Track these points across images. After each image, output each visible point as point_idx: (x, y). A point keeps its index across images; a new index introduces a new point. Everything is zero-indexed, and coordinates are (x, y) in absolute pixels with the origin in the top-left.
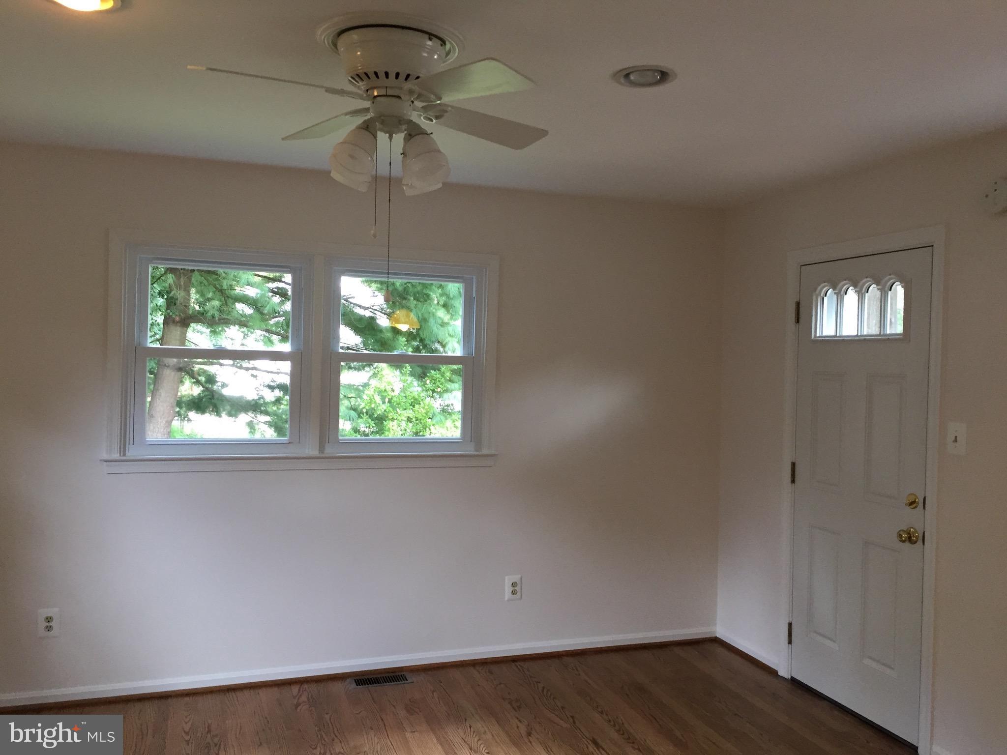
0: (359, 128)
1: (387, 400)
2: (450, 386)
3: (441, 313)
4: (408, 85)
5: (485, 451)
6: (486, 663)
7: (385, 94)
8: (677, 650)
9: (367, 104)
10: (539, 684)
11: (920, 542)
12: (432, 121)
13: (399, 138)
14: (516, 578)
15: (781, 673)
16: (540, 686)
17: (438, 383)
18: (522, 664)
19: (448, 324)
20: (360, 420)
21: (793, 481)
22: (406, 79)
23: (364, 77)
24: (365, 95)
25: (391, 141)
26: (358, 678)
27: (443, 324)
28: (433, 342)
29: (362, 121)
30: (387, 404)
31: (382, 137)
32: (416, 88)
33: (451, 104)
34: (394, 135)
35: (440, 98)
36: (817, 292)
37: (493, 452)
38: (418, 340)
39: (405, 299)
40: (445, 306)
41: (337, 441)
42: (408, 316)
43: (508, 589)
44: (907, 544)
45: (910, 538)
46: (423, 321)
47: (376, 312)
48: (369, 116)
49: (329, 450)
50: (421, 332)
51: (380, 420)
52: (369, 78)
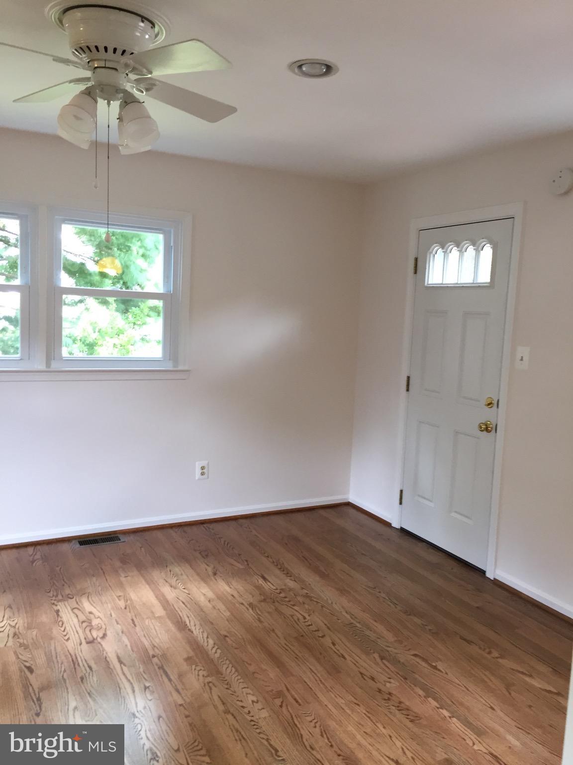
0: (83, 93)
1: (97, 330)
2: (148, 319)
3: (140, 262)
4: (125, 59)
5: (180, 368)
6: (181, 525)
7: (104, 66)
8: (322, 512)
9: (88, 74)
10: (221, 539)
11: (494, 431)
12: (142, 92)
13: (116, 105)
14: (204, 463)
15: (393, 525)
16: (222, 540)
17: (138, 318)
18: (208, 525)
19: (145, 270)
20: (75, 346)
21: (408, 390)
22: (122, 54)
23: (86, 50)
24: (87, 66)
25: (109, 106)
26: (81, 540)
27: (141, 271)
28: (134, 285)
29: (85, 88)
30: (97, 333)
31: (102, 103)
32: (131, 62)
33: (157, 79)
34: (112, 102)
35: (151, 73)
36: (431, 250)
37: (186, 368)
38: (122, 282)
39: (111, 249)
40: (143, 256)
41: (61, 358)
42: (113, 263)
43: (198, 471)
44: (485, 432)
45: (486, 428)
46: (126, 267)
47: (85, 259)
48: (90, 84)
49: (55, 366)
50: (123, 276)
51: (91, 346)
52: (91, 51)
